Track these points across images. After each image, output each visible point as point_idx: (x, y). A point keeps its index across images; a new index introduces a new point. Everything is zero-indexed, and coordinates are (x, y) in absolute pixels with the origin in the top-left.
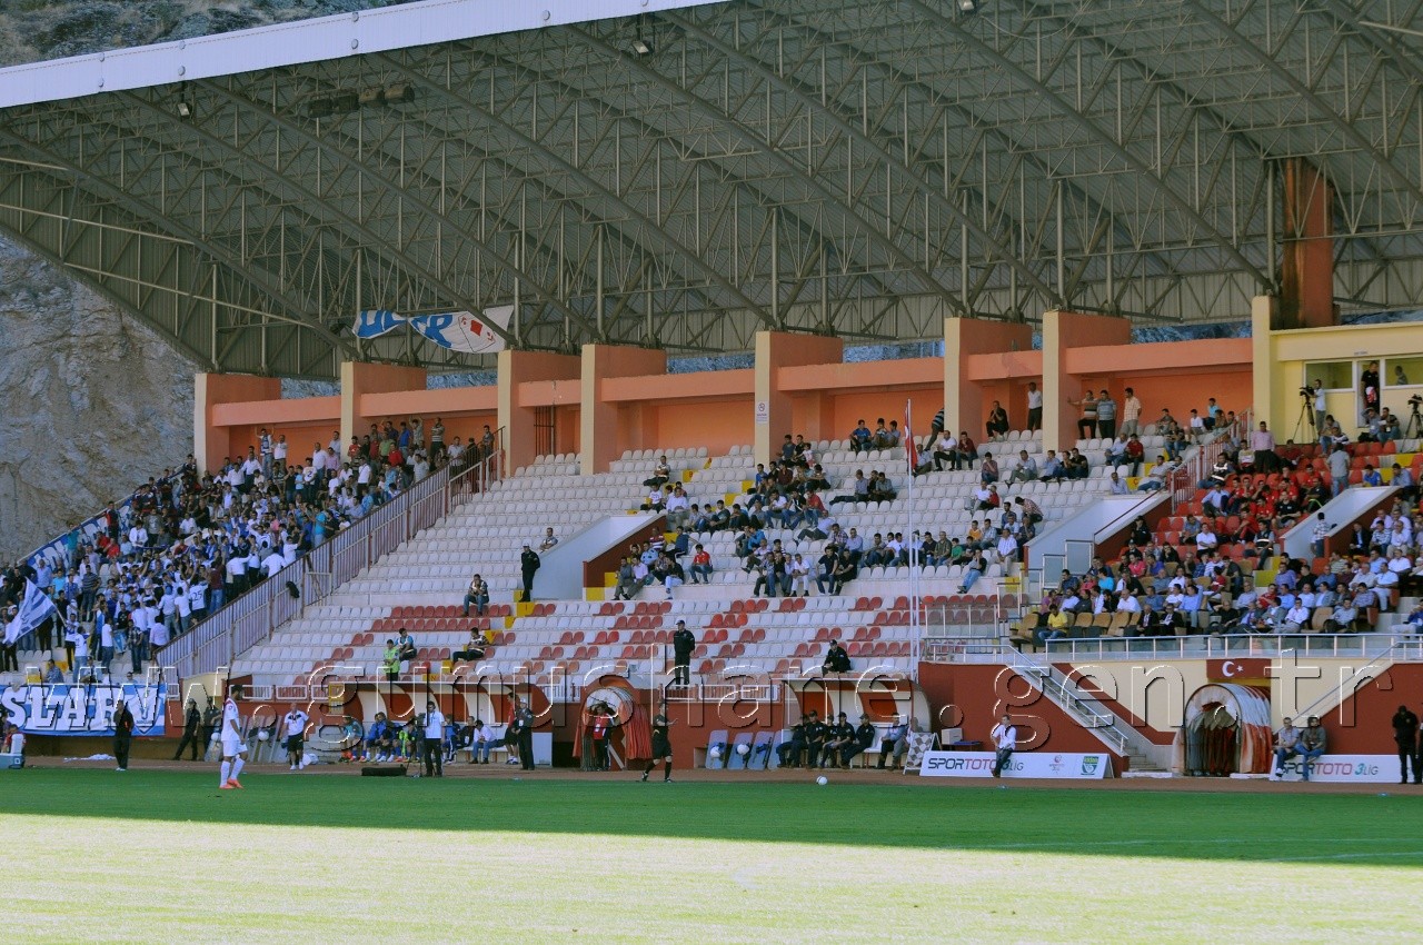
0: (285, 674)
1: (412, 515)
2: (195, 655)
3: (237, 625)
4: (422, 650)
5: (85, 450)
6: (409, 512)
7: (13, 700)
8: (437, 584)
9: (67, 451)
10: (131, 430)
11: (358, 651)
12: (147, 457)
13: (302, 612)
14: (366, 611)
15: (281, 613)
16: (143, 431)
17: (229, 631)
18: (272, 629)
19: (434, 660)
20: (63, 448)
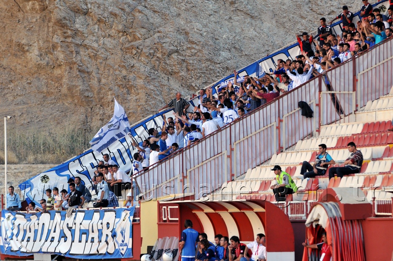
3: (236, 147)
7: (68, 225)
13: (319, 130)
18: (280, 150)
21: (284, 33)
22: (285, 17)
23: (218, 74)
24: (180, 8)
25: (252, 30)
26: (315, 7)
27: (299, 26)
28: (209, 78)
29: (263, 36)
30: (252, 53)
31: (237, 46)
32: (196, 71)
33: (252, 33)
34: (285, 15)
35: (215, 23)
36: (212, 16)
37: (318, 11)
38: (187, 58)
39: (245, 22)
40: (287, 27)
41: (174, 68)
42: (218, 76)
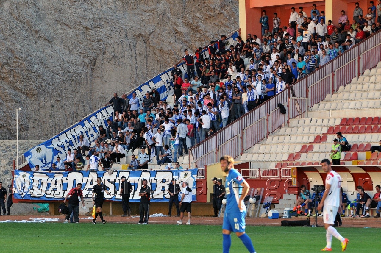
0: (271, 161)
1: (361, 60)
2: (218, 150)
3: (245, 132)
4: (354, 145)
5: (189, 25)
6: (359, 58)
7: (109, 180)
8: (371, 103)
9: (178, 26)
10: (217, 12)
11: (316, 146)
12: (227, 29)
13: (288, 122)
14: (326, 121)
15: (274, 123)
16: (225, 12)
17: (240, 135)
18: (268, 134)
19: (361, 151)
20: (175, 24)
21: (69, 53)
22: (69, 42)
23: (33, 80)
24: (5, 34)
25: (50, 50)
26: (89, 37)
27: (78, 49)
28: (27, 82)
29: (57, 55)
30: (51, 66)
31: (42, 61)
32: (20, 77)
33: (49, 52)
34: (69, 41)
35: (28, 45)
36: (25, 40)
37: (91, 39)
38: (14, 68)
39: (45, 45)
40: (71, 49)
41: (5, 75)
42: (33, 81)
